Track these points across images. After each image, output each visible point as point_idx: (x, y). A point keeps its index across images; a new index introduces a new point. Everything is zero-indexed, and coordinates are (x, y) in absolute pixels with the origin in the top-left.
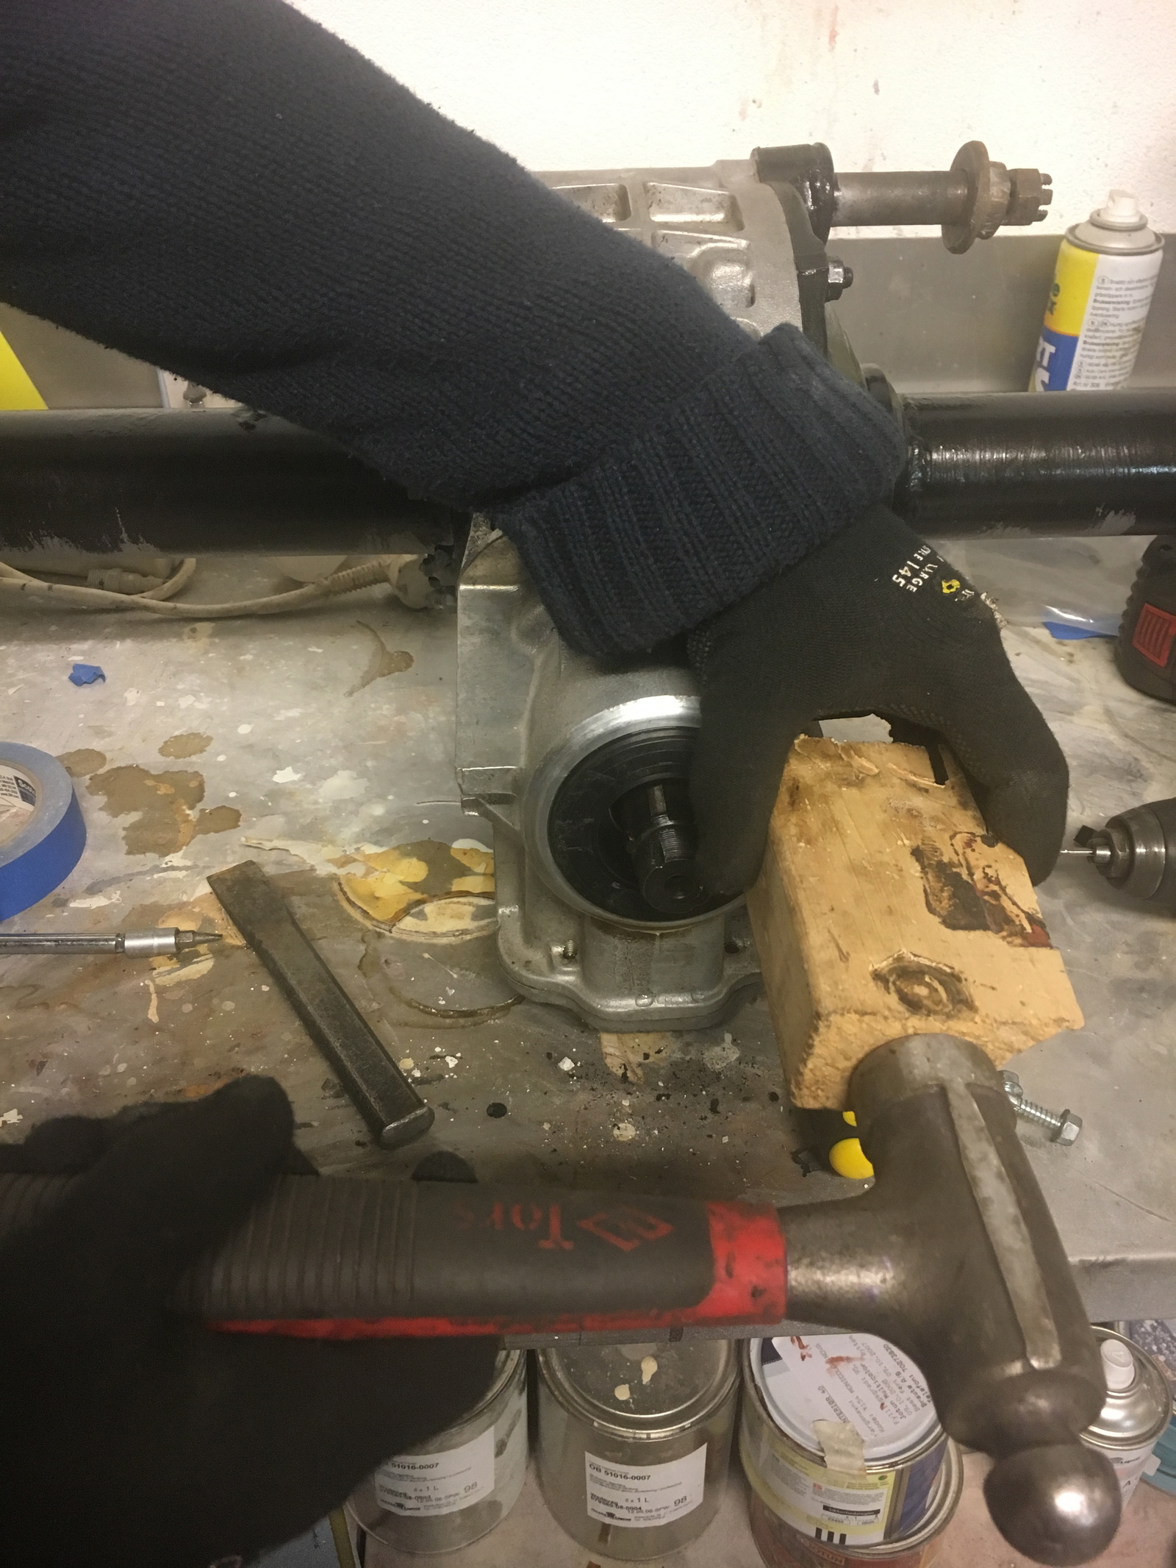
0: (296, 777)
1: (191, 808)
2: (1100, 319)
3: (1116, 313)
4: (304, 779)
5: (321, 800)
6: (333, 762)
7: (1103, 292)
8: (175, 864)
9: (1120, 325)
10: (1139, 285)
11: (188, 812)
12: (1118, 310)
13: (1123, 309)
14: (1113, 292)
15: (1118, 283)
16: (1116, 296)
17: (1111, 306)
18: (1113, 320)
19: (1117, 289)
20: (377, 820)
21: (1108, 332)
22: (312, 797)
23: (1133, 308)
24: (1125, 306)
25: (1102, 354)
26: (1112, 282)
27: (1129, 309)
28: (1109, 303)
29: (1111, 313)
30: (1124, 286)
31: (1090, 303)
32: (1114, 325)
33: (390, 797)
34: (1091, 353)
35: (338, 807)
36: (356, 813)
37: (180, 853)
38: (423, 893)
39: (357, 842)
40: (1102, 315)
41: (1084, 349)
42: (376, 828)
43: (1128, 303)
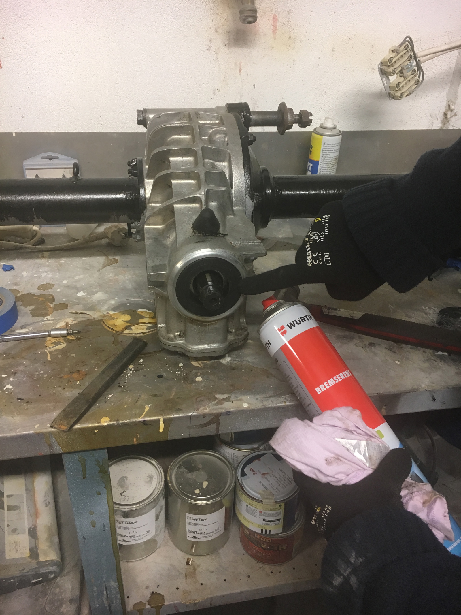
0: (85, 294)
1: (51, 304)
2: (325, 155)
3: (329, 154)
4: (88, 294)
5: (94, 300)
6: (96, 290)
7: (325, 147)
8: (48, 319)
9: (331, 157)
10: (335, 145)
11: (50, 305)
12: (330, 153)
13: (331, 153)
14: (328, 147)
15: (329, 144)
16: (329, 149)
17: (328, 152)
18: (328, 156)
19: (329, 147)
20: (113, 305)
21: (327, 159)
22: (91, 299)
23: (334, 152)
24: (332, 151)
25: (326, 166)
26: (327, 144)
27: (333, 152)
28: (327, 151)
29: (328, 154)
30: (331, 146)
31: (321, 151)
32: (329, 157)
33: (116, 299)
34: (323, 166)
35: (100, 302)
36: (106, 303)
37: (50, 316)
38: (130, 323)
39: (107, 311)
40: (325, 154)
41: (321, 165)
42: (113, 307)
43: (333, 151)
